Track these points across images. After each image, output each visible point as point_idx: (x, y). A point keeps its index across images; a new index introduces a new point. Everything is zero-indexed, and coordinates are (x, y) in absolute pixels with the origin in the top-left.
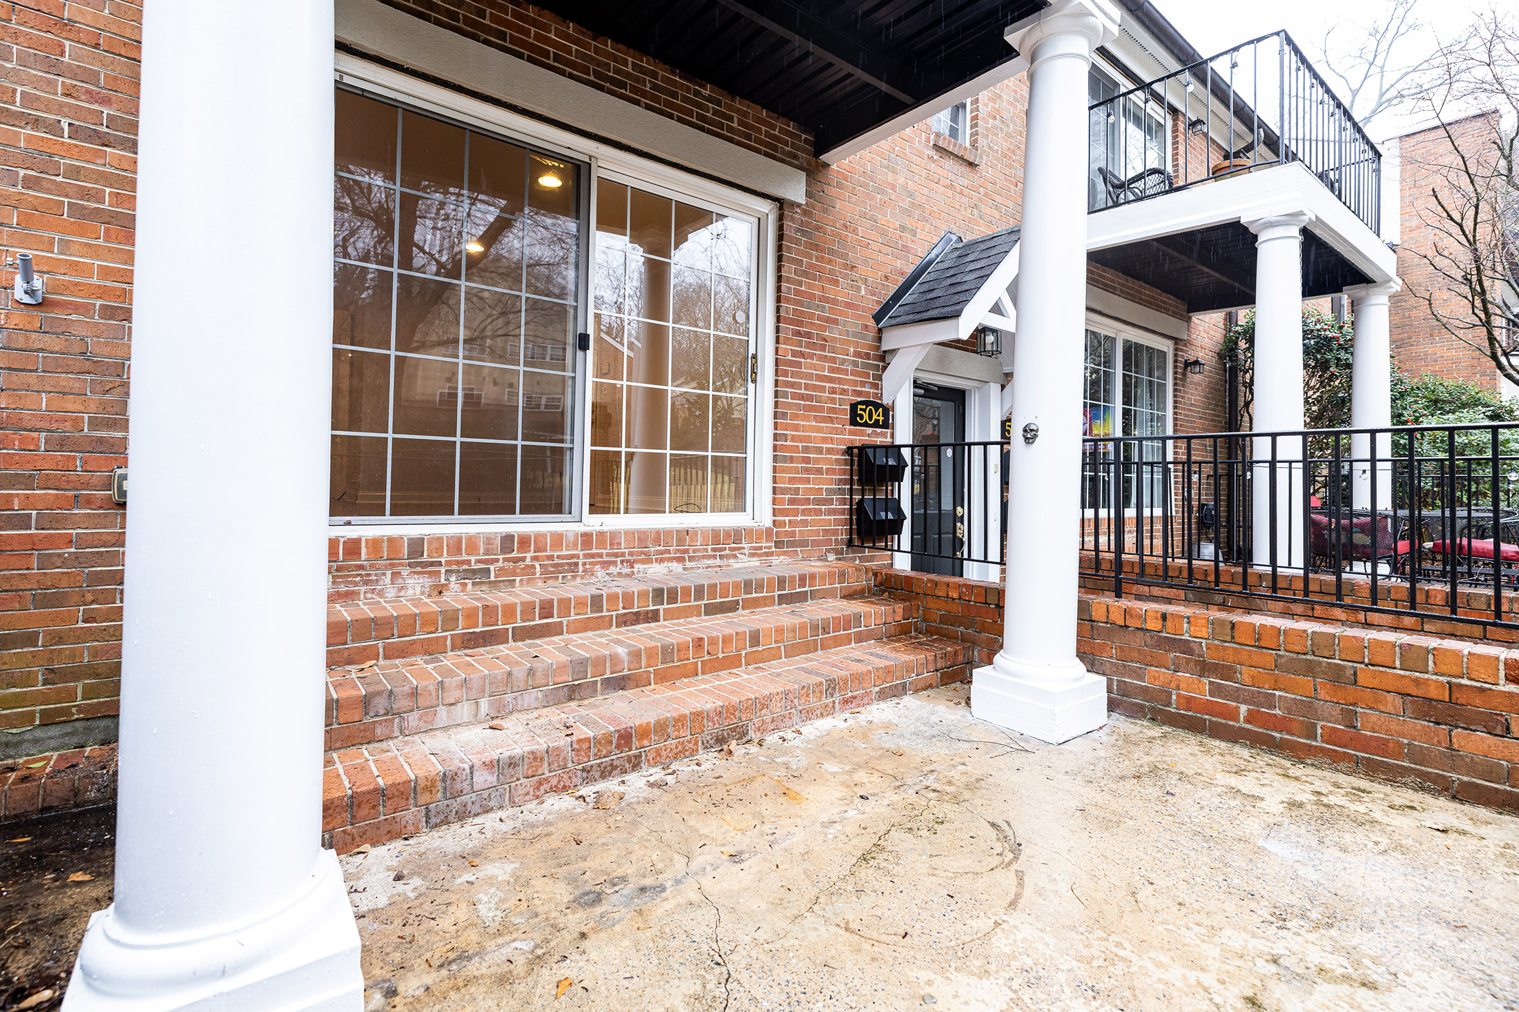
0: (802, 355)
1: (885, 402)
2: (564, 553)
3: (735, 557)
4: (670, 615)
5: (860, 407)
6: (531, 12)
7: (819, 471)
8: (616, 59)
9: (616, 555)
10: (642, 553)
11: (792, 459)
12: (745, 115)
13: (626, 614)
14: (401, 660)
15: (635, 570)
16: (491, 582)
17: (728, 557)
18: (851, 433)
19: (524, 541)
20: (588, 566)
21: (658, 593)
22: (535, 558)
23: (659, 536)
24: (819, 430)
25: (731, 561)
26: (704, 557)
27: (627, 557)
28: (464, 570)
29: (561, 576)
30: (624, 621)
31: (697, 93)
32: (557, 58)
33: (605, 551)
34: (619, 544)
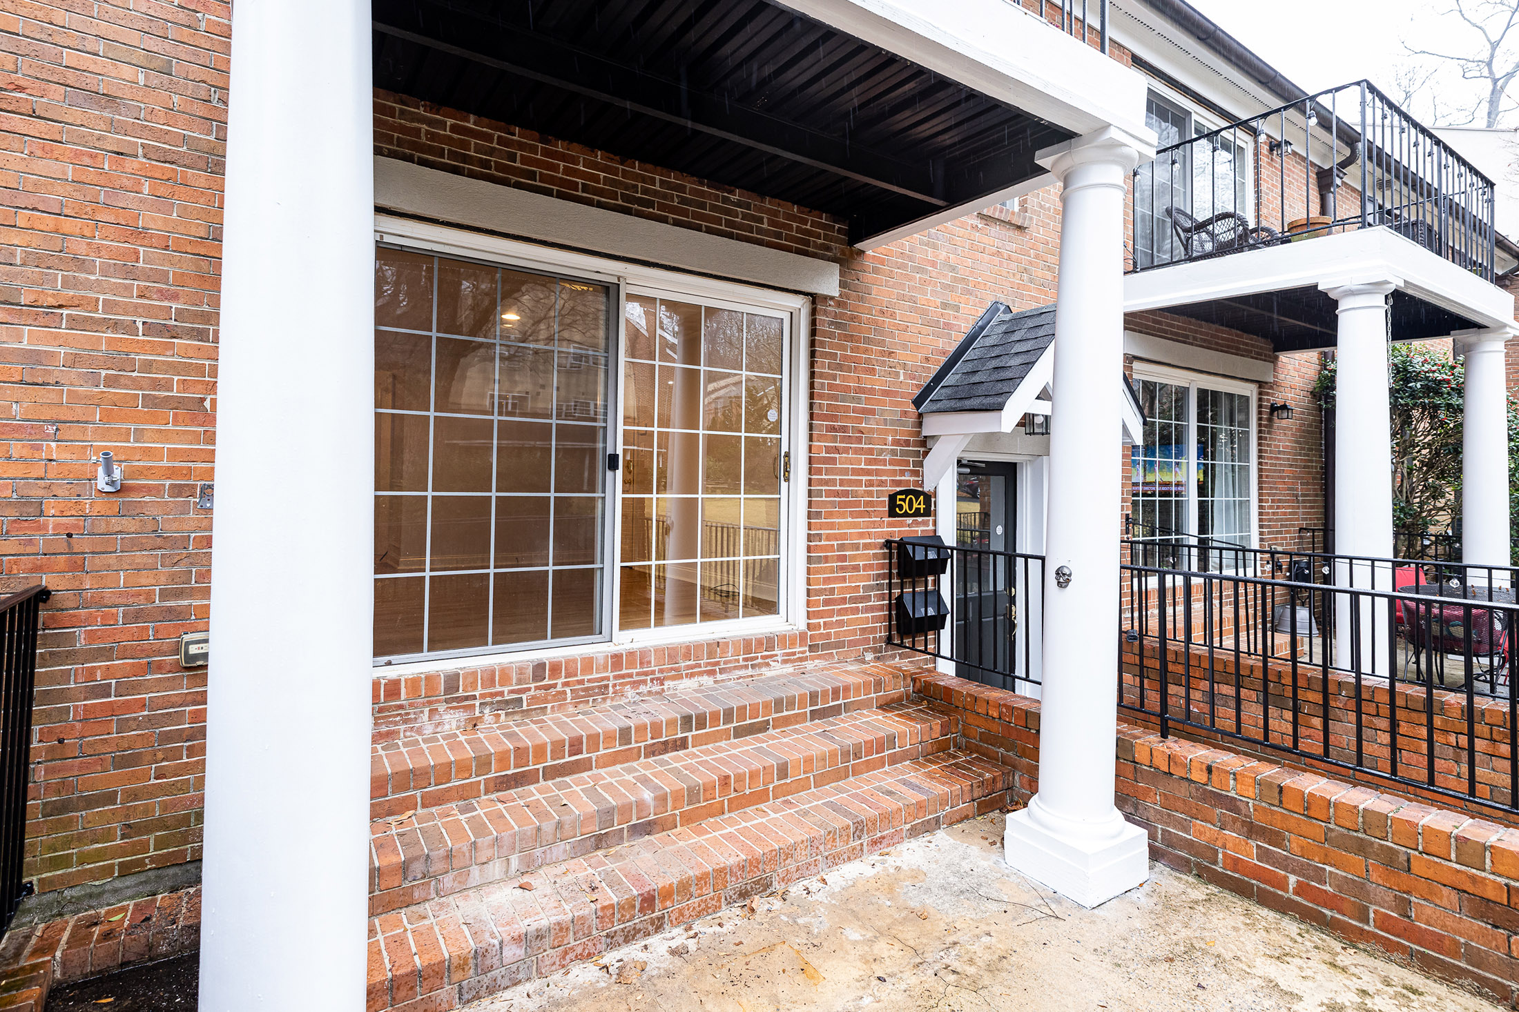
0: (837, 450)
1: (926, 489)
2: (595, 676)
3: (768, 665)
4: (698, 741)
5: (899, 497)
6: (560, 147)
7: (856, 568)
8: (644, 179)
9: (646, 674)
10: (672, 669)
11: (826, 559)
12: (776, 214)
13: (654, 744)
14: (437, 807)
15: (665, 687)
16: (523, 711)
17: (759, 665)
18: (890, 525)
19: (555, 668)
20: (618, 688)
21: (687, 720)
22: (566, 684)
23: (689, 651)
24: (855, 525)
25: (764, 669)
26: (736, 668)
27: (657, 675)
28: (498, 702)
29: (591, 699)
30: (652, 751)
31: (725, 200)
32: (585, 188)
33: (634, 671)
34: (649, 662)
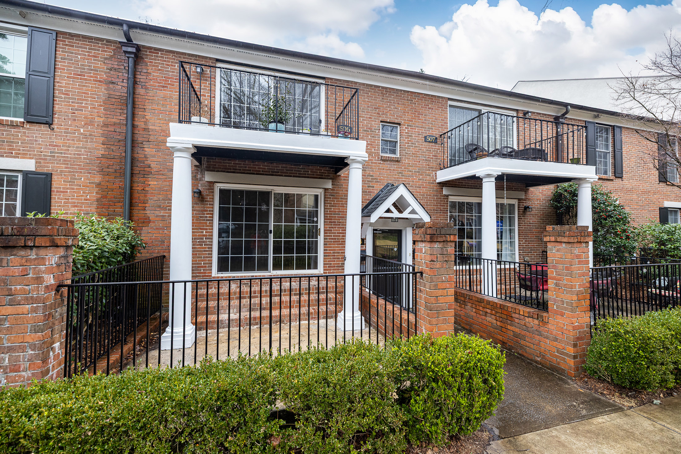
0: (332, 228)
1: (362, 238)
6: (257, 163)
7: (339, 258)
8: (276, 167)
11: (329, 256)
12: (313, 169)
15: (283, 284)
24: (339, 247)
31: (298, 168)
32: (262, 171)
33: (275, 279)
